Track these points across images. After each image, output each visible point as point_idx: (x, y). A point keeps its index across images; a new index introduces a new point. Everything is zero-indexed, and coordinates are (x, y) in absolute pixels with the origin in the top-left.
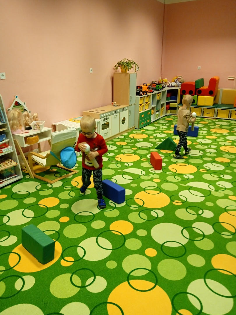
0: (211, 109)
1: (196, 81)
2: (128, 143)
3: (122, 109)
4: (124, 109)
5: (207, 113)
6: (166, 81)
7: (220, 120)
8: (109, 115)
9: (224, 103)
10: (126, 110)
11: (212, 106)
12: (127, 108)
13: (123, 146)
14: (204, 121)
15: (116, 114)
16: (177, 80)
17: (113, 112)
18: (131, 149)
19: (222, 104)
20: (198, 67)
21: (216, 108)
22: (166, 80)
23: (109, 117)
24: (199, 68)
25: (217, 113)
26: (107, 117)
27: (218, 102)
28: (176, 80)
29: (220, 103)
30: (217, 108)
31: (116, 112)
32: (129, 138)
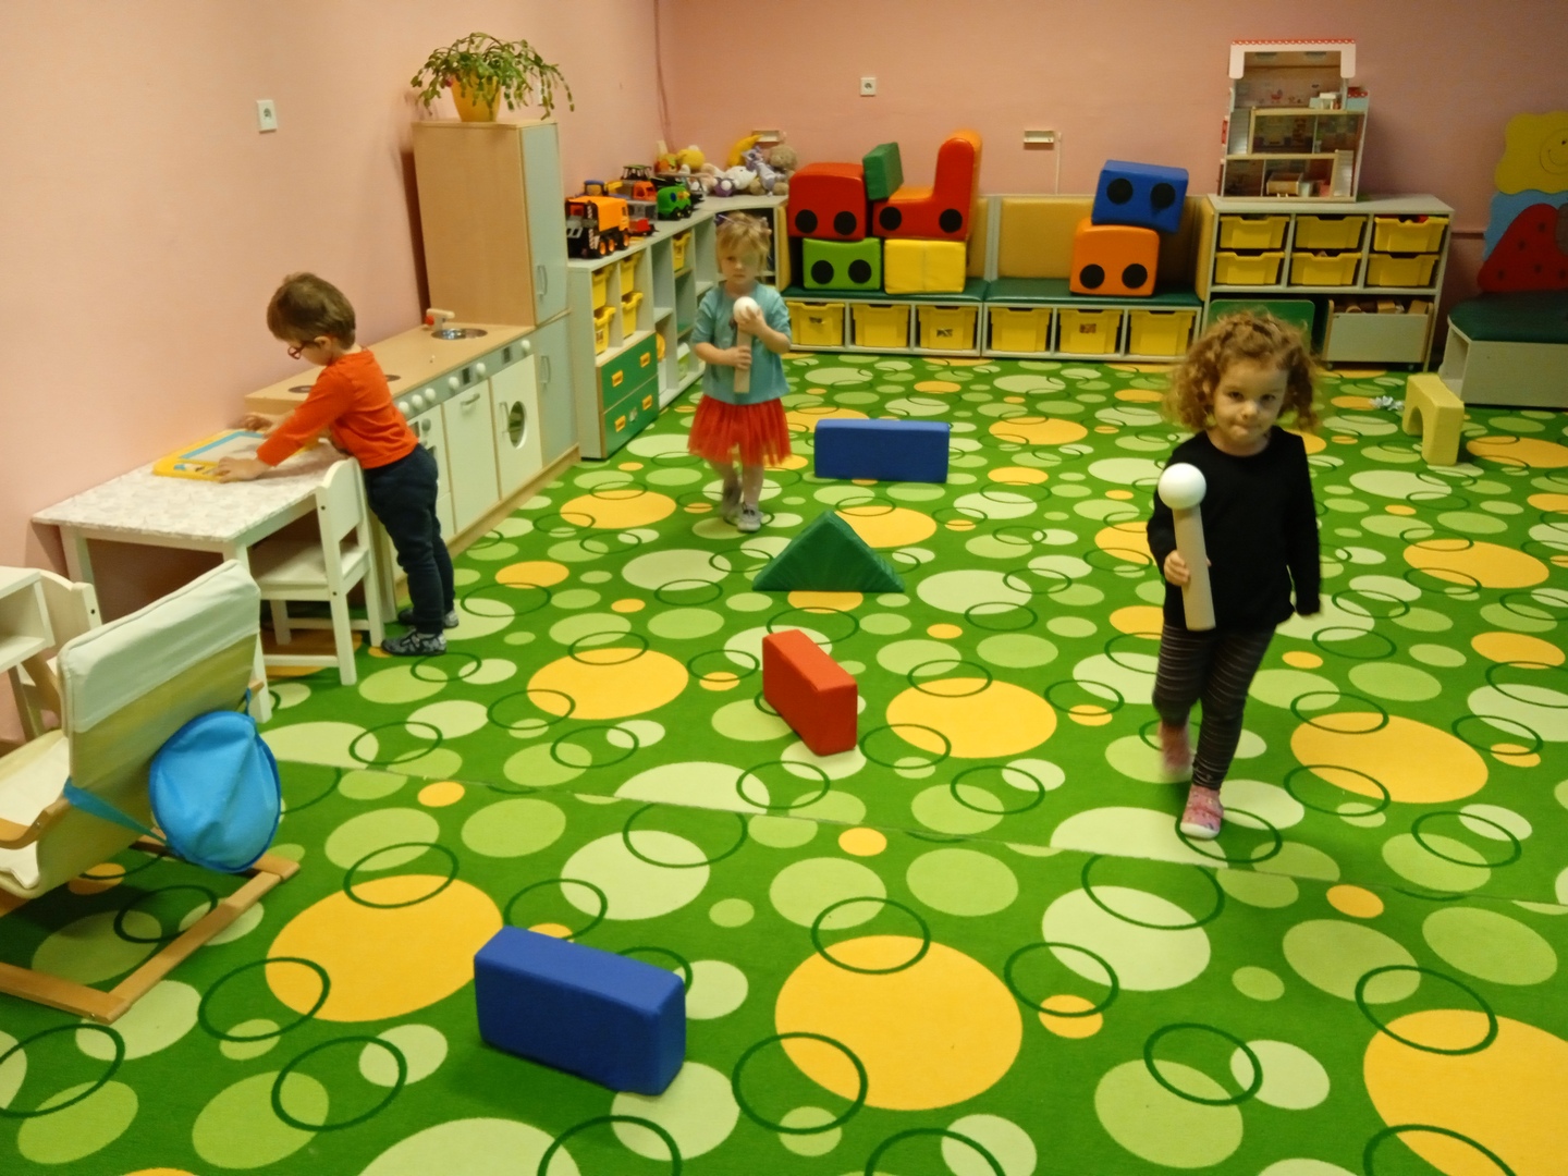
0: (956, 308)
1: (865, 161)
2: (576, 569)
3: (499, 355)
4: (514, 353)
5: (940, 333)
6: (695, 164)
7: (1009, 363)
8: (429, 404)
9: (1009, 272)
10: (525, 354)
11: (964, 293)
12: (526, 343)
13: (549, 592)
14: (930, 376)
15: (469, 393)
16: (758, 155)
17: (454, 381)
18: (603, 607)
19: (1003, 278)
20: (865, 80)
21: (984, 300)
22: (693, 152)
23: (432, 415)
24: (868, 85)
25: (990, 326)
26: (420, 419)
27: (983, 272)
28: (753, 156)
29: (991, 275)
30: (987, 304)
31: (466, 376)
32: (570, 532)
